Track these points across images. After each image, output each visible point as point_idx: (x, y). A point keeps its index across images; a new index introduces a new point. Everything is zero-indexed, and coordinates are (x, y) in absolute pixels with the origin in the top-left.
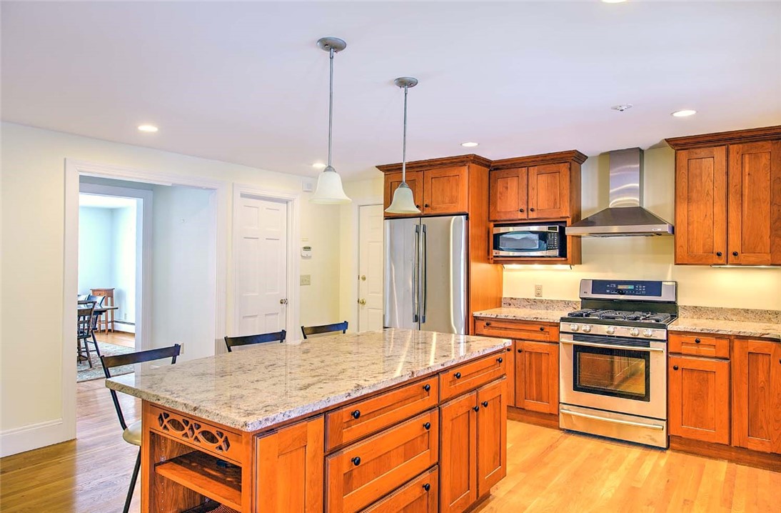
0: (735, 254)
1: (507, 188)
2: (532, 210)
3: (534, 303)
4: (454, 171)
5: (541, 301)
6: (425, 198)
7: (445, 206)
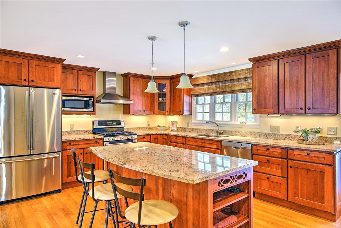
0: (144, 111)
1: (67, 78)
2: (81, 90)
3: (70, 133)
4: (53, 65)
5: (74, 131)
6: (31, 76)
7: (45, 82)
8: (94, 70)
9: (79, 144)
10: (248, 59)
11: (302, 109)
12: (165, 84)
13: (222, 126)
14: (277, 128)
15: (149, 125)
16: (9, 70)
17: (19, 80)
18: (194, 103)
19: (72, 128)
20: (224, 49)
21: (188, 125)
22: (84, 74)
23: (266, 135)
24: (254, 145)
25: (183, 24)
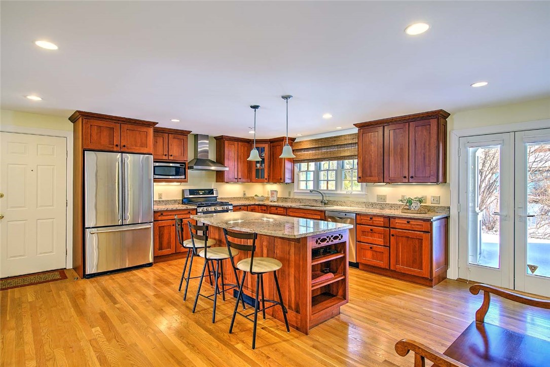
0: (240, 179)
1: (157, 142)
2: (171, 156)
3: (159, 202)
4: (145, 129)
5: (163, 201)
6: (122, 141)
7: (137, 148)
8: (185, 133)
9: (171, 215)
10: (354, 125)
11: (405, 177)
12: (264, 148)
13: (327, 195)
14: (383, 198)
15: (245, 194)
16: (100, 135)
17: (111, 146)
18: (296, 170)
19: (160, 198)
20: (327, 116)
21: (289, 196)
22: (174, 138)
23: (373, 205)
24: (358, 214)
25: (286, 98)
